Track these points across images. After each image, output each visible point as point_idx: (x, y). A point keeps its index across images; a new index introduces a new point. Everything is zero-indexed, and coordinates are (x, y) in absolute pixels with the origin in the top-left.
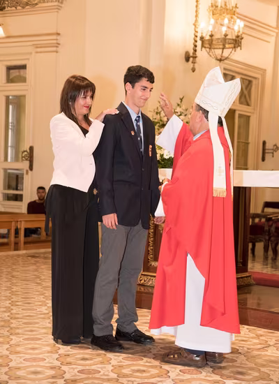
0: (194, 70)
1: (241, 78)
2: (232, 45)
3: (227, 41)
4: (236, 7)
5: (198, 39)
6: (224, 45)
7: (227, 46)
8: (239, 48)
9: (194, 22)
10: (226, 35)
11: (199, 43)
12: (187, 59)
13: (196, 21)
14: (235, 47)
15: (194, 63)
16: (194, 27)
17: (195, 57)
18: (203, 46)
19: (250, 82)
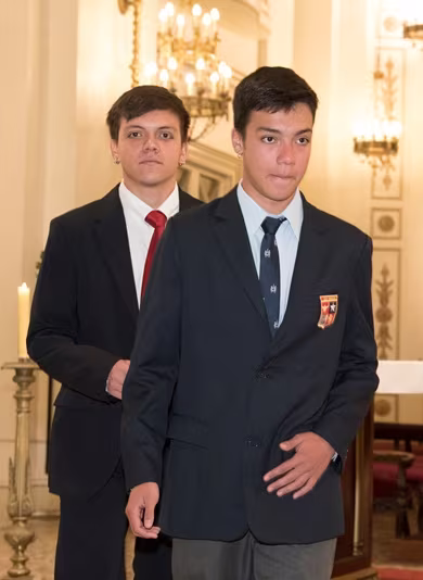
1: (202, 176)
2: (209, 112)
3: (204, 103)
4: (216, 39)
6: (199, 111)
7: (204, 112)
8: (225, 117)
9: (130, 62)
10: (201, 92)
13: (135, 61)
14: (214, 116)
16: (130, 72)
19: (216, 183)
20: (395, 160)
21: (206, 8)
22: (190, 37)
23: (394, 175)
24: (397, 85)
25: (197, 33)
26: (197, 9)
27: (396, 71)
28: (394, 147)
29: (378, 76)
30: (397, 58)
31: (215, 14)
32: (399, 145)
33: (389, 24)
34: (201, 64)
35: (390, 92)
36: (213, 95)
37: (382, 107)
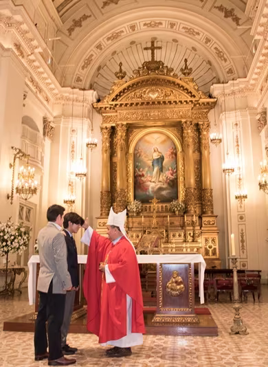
0: (11, 203)
3: (30, 190)
4: (34, 175)
5: (15, 188)
7: (30, 193)
8: (35, 194)
9: (12, 180)
10: (30, 188)
11: (15, 191)
12: (8, 198)
14: (33, 193)
15: (12, 199)
16: (12, 182)
17: (12, 197)
18: (17, 192)
19: (29, 210)
20: (73, 205)
21: (31, 168)
22: (27, 174)
23: (73, 208)
24: (74, 187)
25: (29, 173)
26: (29, 168)
27: (74, 184)
28: (74, 202)
29: (70, 185)
30: (74, 181)
31: (34, 169)
32: (76, 202)
33: (72, 173)
34: (30, 181)
35: (72, 189)
36: (33, 188)
37: (70, 193)
